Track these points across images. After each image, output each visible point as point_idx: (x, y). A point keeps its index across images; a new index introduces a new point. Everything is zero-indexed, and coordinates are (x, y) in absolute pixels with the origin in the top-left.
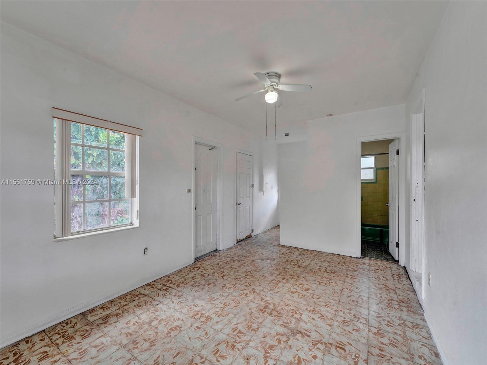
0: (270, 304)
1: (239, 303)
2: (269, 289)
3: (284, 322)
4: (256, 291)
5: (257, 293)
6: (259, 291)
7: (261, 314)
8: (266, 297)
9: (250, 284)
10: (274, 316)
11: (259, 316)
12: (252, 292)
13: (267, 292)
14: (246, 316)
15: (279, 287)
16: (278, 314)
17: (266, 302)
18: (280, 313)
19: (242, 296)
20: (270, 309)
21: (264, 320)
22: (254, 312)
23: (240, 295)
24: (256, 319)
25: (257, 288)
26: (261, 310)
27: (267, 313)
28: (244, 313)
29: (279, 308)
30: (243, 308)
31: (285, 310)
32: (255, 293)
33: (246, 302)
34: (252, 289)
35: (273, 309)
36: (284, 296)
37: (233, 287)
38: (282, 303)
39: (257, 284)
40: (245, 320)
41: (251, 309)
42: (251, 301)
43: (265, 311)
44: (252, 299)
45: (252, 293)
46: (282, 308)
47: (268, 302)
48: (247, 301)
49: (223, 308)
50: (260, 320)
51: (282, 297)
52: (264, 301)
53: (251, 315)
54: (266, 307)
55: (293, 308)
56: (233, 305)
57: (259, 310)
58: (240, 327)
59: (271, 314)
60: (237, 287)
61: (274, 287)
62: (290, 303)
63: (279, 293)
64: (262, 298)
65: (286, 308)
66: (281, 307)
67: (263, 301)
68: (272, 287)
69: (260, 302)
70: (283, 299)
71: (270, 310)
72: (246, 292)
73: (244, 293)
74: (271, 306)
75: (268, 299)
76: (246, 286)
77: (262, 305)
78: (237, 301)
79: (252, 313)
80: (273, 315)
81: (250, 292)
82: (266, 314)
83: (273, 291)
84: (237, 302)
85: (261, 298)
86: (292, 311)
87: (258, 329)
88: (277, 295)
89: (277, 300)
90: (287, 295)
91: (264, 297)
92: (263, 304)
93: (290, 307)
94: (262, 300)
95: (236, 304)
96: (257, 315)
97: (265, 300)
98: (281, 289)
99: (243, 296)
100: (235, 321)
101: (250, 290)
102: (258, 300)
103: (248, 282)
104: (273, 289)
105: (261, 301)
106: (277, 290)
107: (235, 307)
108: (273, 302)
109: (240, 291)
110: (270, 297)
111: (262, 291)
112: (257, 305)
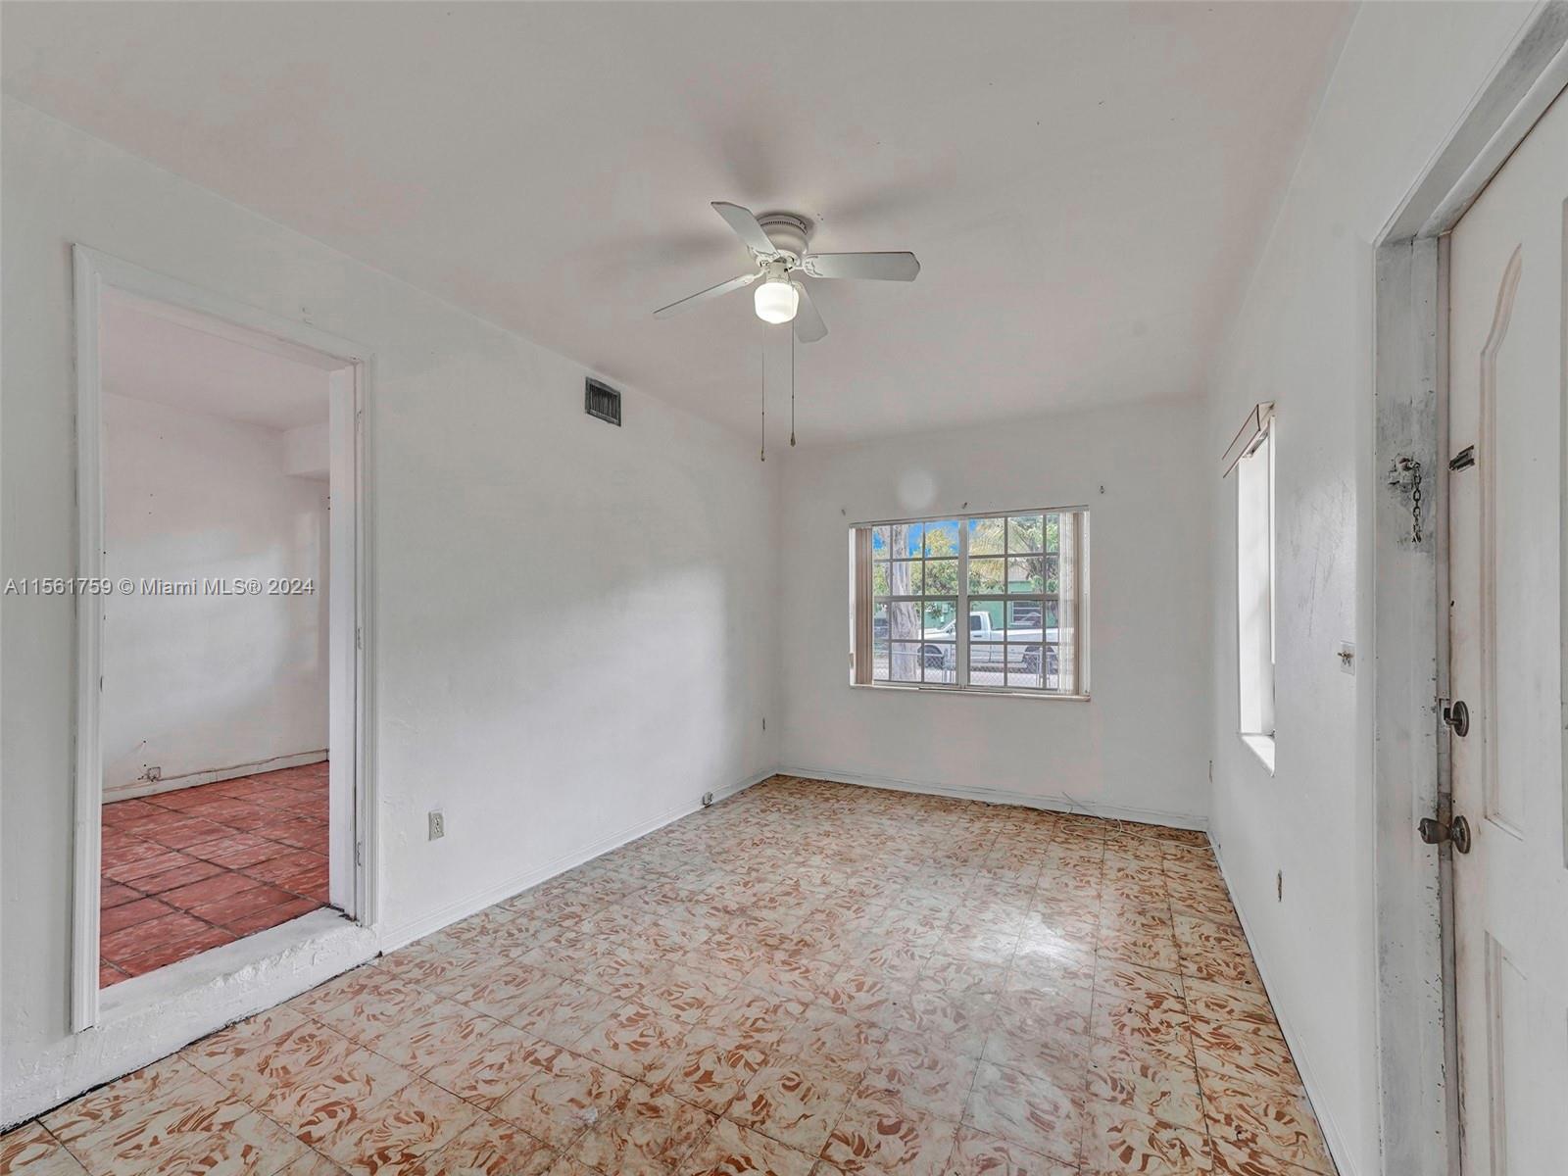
0: (784, 963)
1: (872, 960)
2: (781, 1011)
3: (756, 925)
4: (828, 1003)
5: (827, 994)
6: (820, 1001)
7: (807, 938)
8: (794, 983)
9: (859, 1035)
10: (775, 935)
11: (811, 933)
12: (844, 998)
13: (789, 1000)
14: (843, 931)
15: (742, 1024)
16: (764, 940)
17: (795, 965)
18: (759, 942)
19: (870, 983)
20: (784, 949)
21: (800, 926)
22: (827, 941)
23: (879, 986)
24: (819, 927)
25: (829, 1016)
26: (806, 944)
27: (792, 940)
28: (850, 937)
29: (761, 952)
30: (856, 947)
31: (745, 948)
32: (832, 993)
33: (852, 962)
34: (844, 1011)
35: (777, 949)
36: (735, 988)
37: (921, 1019)
38: (747, 966)
39: (827, 1036)
40: (843, 925)
41: (835, 946)
42: (839, 967)
43: (796, 945)
44: (838, 971)
45: (842, 995)
46: (751, 953)
47: (787, 968)
48: (852, 967)
49: (908, 945)
50: (809, 926)
51: (741, 985)
52: (799, 968)
53: (833, 935)
54: (795, 953)
55: (724, 955)
56: (887, 954)
57: (814, 946)
58: (850, 914)
59: (783, 939)
60: (907, 1016)
61: (760, 1023)
62: (724, 967)
63: (747, 1002)
64: (807, 978)
65: (742, 954)
66: (752, 955)
67: (804, 969)
68: (770, 1026)
69: (811, 966)
70: (738, 980)
71: (784, 946)
72: (863, 998)
73: (868, 991)
74: (780, 956)
75: (786, 977)
76: (872, 1025)
77: (807, 958)
78: (881, 965)
79: (830, 938)
80: (778, 936)
81: (851, 997)
82: (796, 938)
83: (767, 1006)
84: (880, 963)
85: (810, 978)
86: (728, 947)
87: (812, 913)
88: (757, 992)
89: (760, 975)
90: (722, 991)
91: (800, 981)
92: (804, 962)
93: (725, 957)
94: (807, 971)
95: (881, 958)
96: (816, 934)
97: (798, 971)
98: (737, 1016)
99: (869, 981)
100: (865, 922)
101: (851, 1007)
102: (818, 969)
103: (870, 1050)
104: (766, 1017)
105: (810, 968)
106: (754, 1012)
107: (879, 950)
108: (773, 966)
109: (887, 1000)
110: (780, 983)
111: (806, 1005)
112: (818, 957)
